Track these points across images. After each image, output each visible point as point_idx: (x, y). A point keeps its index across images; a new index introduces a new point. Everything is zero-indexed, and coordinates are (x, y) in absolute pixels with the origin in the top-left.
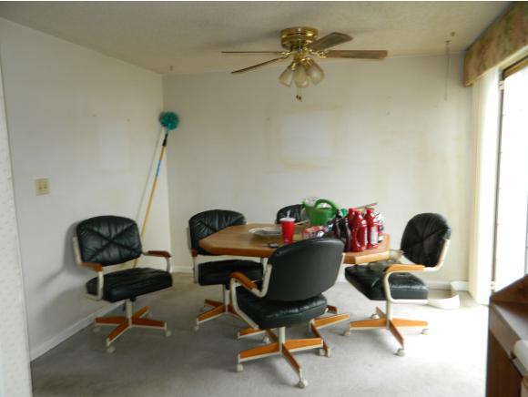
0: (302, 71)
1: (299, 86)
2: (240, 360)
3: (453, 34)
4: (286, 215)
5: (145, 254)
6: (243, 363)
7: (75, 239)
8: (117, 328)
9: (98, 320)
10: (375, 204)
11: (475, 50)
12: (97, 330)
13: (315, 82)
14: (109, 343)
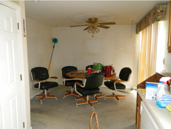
0: (93, 29)
1: (93, 33)
2: (77, 104)
3: (133, 21)
4: (89, 67)
5: (50, 78)
6: (78, 105)
7: (31, 73)
8: (42, 98)
9: (37, 96)
10: (112, 65)
11: (139, 25)
12: (36, 98)
13: (97, 32)
14: (41, 101)
